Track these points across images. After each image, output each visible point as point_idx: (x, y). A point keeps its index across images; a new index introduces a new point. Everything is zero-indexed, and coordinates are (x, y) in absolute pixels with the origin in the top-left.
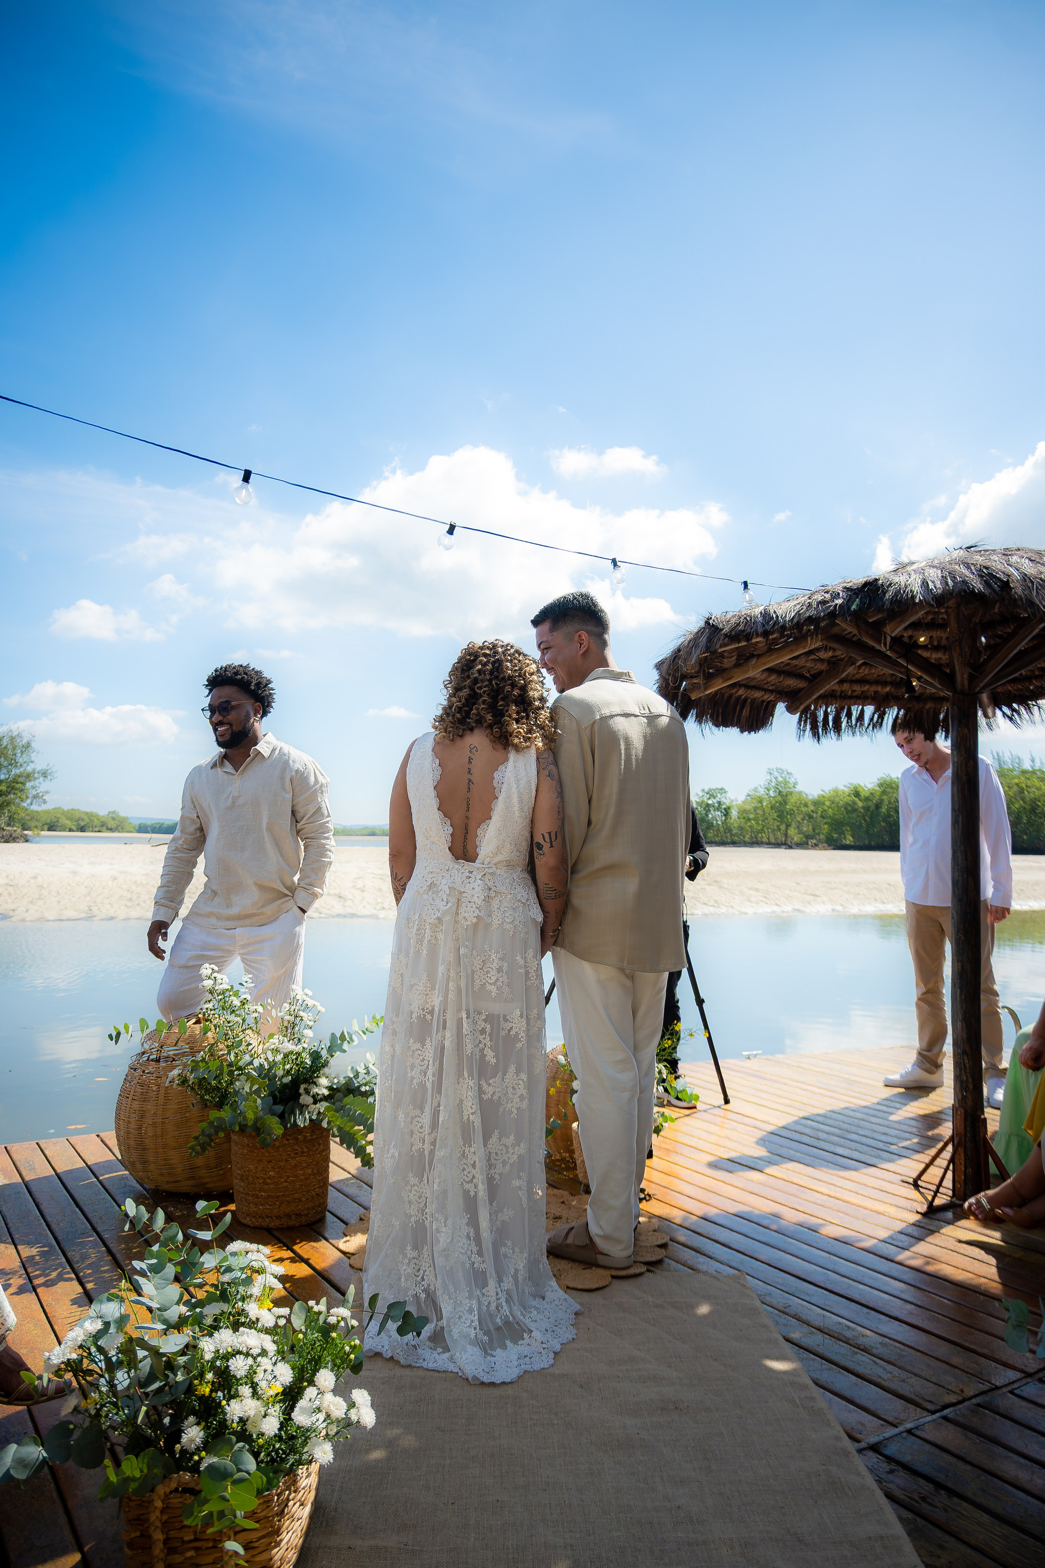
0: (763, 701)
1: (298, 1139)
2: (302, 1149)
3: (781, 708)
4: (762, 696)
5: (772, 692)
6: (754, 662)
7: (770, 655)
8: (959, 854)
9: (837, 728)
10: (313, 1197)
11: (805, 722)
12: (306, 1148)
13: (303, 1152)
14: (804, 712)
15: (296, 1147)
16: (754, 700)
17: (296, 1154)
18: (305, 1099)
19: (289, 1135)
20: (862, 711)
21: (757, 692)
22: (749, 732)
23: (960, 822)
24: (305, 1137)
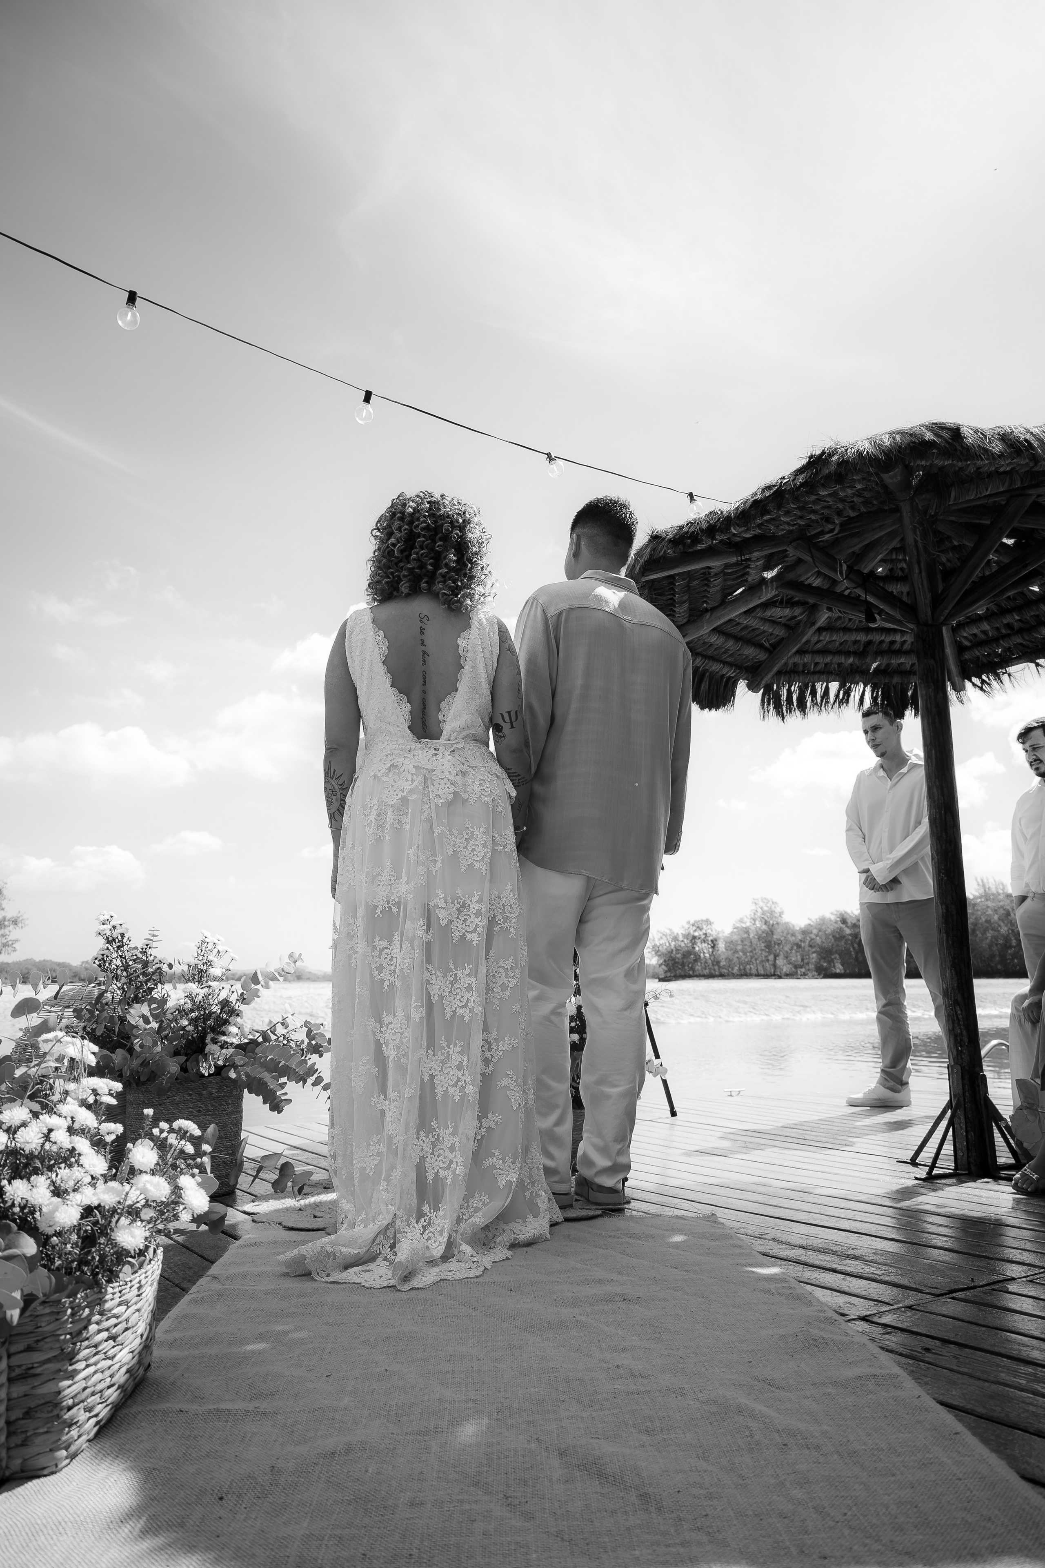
0: (723, 676)
1: (201, 1095)
2: (206, 1106)
3: (742, 687)
4: (721, 669)
5: (731, 665)
6: (708, 617)
7: (725, 608)
8: (935, 790)
9: (802, 707)
10: (219, 1165)
11: (769, 704)
12: (212, 1106)
13: (208, 1111)
14: (768, 690)
15: (200, 1104)
16: (712, 675)
17: (199, 1111)
18: (211, 1048)
19: (191, 1089)
20: (827, 689)
21: (715, 664)
22: (710, 709)
23: (934, 756)
24: (211, 1093)
